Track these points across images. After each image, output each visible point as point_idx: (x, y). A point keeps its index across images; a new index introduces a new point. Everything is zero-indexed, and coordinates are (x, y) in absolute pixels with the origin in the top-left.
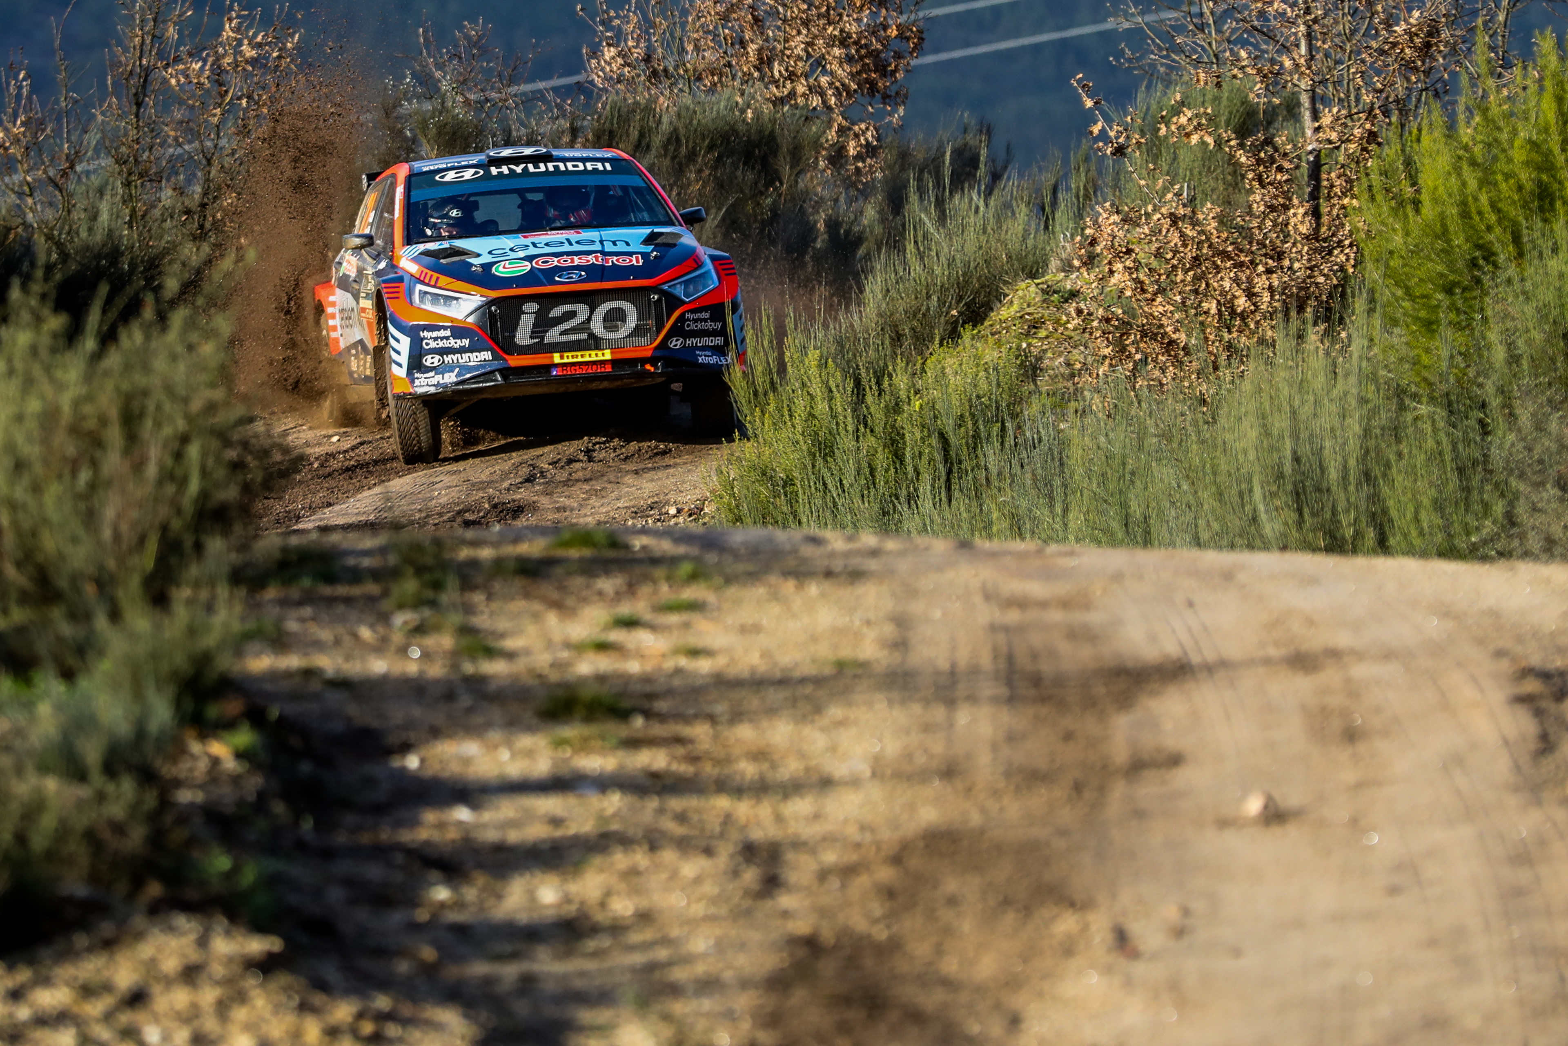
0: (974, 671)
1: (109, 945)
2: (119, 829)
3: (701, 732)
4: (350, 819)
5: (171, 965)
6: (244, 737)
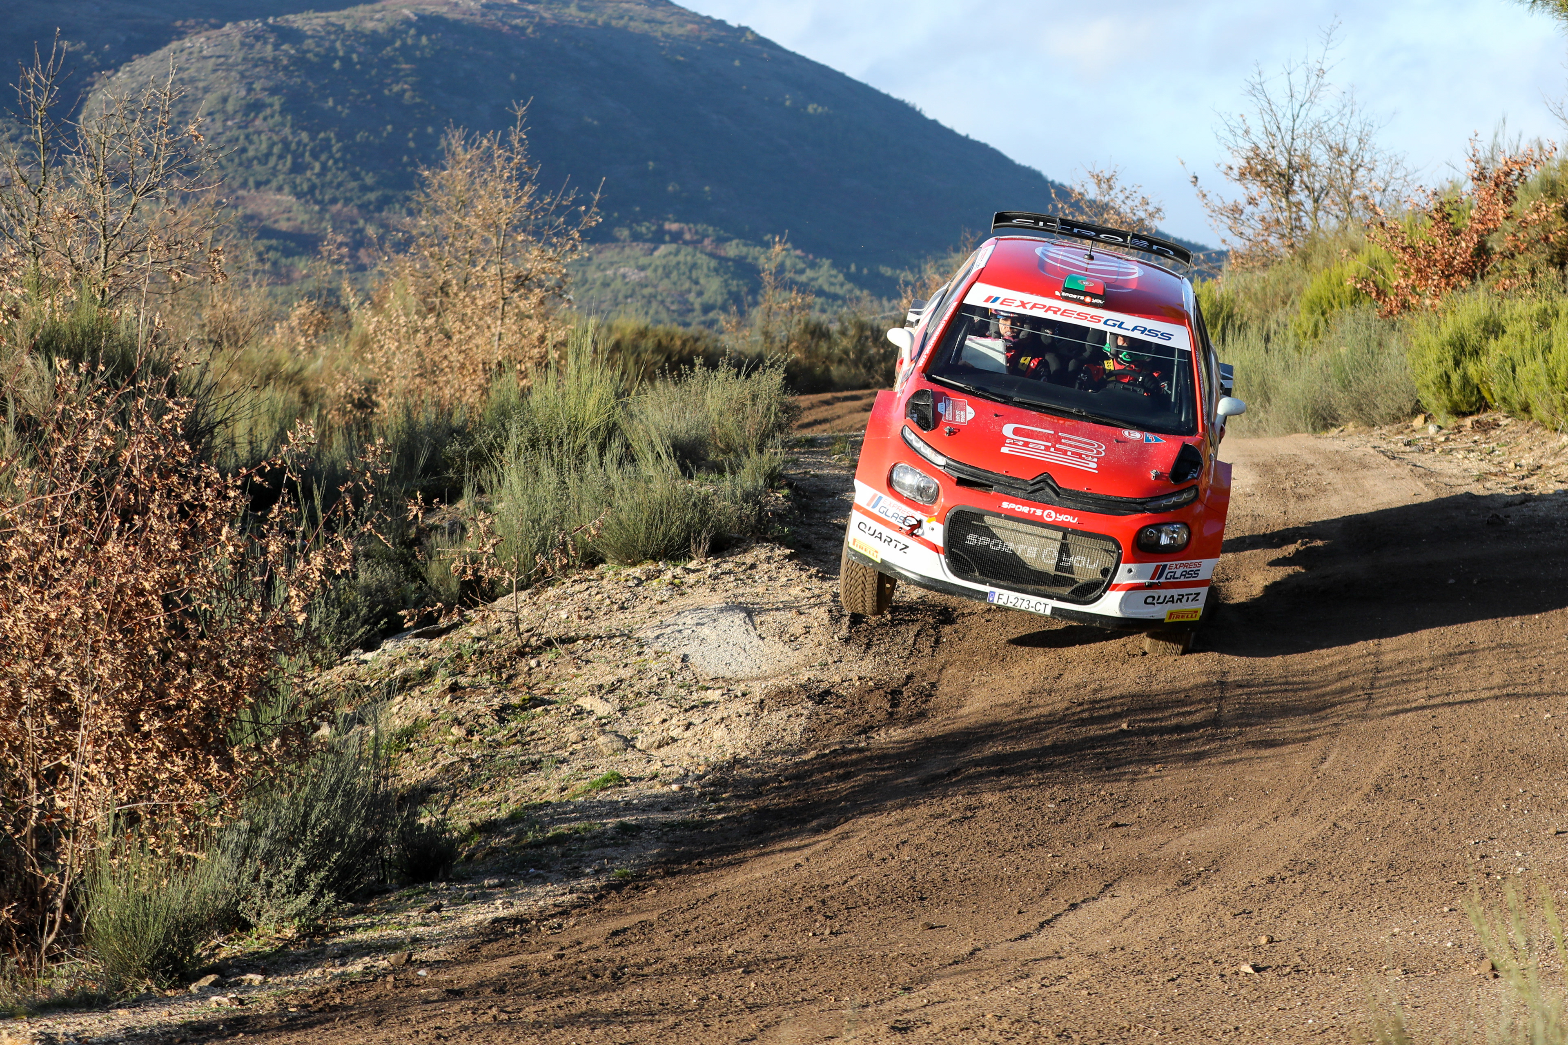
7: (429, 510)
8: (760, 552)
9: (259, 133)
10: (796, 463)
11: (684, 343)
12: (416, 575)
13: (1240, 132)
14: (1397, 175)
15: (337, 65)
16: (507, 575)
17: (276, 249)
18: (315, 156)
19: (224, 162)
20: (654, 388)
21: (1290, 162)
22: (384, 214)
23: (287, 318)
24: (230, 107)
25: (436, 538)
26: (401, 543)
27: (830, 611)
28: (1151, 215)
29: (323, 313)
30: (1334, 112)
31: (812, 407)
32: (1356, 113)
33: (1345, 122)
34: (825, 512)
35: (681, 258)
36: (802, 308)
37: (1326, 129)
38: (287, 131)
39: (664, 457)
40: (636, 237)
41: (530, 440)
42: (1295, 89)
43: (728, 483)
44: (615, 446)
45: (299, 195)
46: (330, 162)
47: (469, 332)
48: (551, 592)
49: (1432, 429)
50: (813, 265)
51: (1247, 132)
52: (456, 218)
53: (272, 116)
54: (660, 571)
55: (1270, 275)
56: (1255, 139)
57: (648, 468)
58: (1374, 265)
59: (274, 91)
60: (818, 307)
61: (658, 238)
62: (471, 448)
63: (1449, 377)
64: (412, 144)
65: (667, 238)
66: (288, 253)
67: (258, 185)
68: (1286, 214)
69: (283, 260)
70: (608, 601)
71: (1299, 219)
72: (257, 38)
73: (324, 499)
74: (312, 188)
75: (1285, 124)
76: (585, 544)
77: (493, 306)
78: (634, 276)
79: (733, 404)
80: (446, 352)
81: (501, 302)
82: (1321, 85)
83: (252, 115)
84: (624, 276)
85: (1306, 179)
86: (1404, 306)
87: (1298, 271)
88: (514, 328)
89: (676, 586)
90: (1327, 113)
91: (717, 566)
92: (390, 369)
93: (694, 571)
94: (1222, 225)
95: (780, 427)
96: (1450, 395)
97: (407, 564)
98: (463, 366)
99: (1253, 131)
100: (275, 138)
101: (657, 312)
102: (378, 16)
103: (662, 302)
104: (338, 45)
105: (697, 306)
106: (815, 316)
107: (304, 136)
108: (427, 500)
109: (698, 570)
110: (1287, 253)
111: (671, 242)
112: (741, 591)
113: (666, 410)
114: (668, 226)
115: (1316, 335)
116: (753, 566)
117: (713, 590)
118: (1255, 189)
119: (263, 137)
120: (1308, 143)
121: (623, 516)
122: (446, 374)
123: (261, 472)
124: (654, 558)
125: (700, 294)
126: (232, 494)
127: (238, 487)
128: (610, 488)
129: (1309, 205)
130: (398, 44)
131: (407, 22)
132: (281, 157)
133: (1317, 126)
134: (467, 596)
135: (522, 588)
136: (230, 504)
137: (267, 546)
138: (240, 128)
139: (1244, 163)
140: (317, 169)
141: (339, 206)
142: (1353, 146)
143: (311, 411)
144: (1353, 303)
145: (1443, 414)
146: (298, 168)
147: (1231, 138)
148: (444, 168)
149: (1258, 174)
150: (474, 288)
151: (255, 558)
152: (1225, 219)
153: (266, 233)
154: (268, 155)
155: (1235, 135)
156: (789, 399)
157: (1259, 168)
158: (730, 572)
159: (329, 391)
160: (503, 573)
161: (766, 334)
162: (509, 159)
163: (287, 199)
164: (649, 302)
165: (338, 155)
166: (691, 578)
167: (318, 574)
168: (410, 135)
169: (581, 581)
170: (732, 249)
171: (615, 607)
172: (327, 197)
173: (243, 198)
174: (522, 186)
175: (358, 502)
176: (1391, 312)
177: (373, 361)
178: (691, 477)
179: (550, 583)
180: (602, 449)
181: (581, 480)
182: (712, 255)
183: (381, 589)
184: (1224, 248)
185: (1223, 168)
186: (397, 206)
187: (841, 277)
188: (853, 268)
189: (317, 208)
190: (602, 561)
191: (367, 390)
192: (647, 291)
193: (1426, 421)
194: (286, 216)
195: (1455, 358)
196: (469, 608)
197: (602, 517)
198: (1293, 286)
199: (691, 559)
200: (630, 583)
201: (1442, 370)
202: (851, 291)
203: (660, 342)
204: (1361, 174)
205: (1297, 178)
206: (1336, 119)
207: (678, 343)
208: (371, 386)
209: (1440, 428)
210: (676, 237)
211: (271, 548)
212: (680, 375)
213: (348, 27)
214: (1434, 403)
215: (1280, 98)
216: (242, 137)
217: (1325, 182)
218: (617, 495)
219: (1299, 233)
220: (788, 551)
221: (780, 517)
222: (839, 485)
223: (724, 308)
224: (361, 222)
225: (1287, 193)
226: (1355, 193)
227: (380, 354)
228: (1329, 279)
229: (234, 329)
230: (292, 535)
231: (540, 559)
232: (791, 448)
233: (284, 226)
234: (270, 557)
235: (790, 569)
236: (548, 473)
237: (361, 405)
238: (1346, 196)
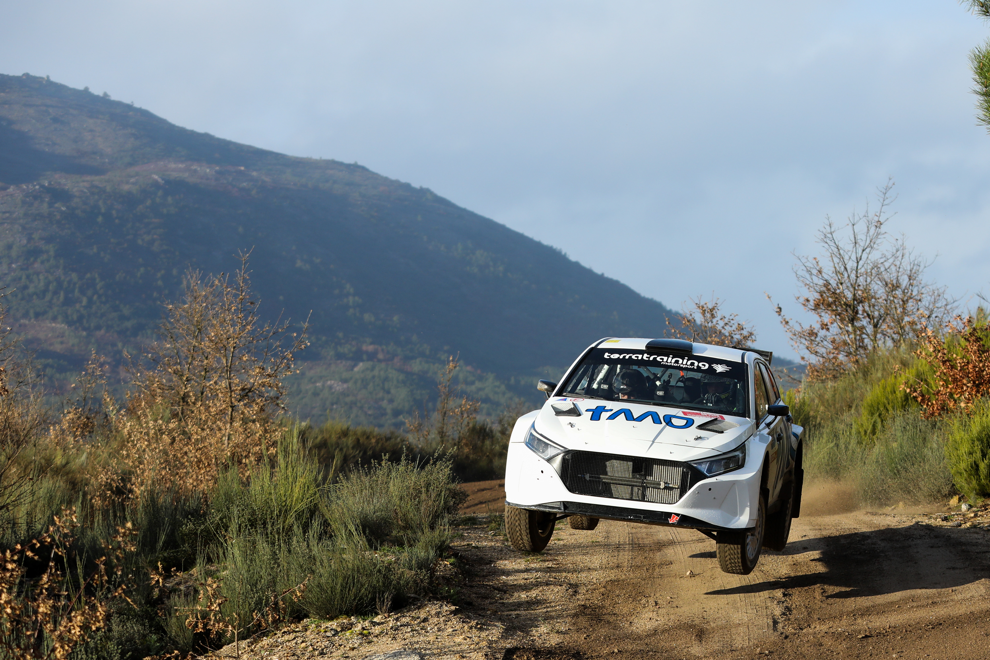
0: (625, 544)
1: (419, 608)
2: (422, 581)
3: (560, 558)
4: (477, 579)
5: (433, 612)
6: (452, 560)
7: (167, 576)
8: (432, 608)
9: (38, 274)
10: (462, 537)
11: (377, 442)
12: (160, 629)
13: (815, 272)
14: (939, 305)
15: (100, 219)
16: (230, 628)
17: (52, 367)
18: (83, 292)
19: (9, 297)
20: (348, 479)
21: (854, 295)
22: (138, 338)
23: (59, 422)
24: (14, 253)
25: (175, 599)
26: (146, 603)
27: (486, 655)
28: (746, 338)
29: (88, 418)
30: (889, 255)
31: (474, 493)
32: (906, 256)
33: (898, 263)
34: (484, 576)
35: (376, 372)
36: (469, 412)
37: (882, 269)
38: (59, 272)
39: (355, 533)
40: (340, 356)
41: (249, 520)
42: (858, 237)
43: (406, 554)
44: (316, 524)
45: (70, 323)
46: (95, 297)
47: (204, 434)
48: (266, 641)
49: (964, 507)
50: (481, 379)
51: (820, 272)
52: (194, 343)
53: (48, 261)
54: (352, 624)
55: (840, 384)
56: (826, 277)
57: (341, 542)
58: (920, 377)
59: (49, 240)
60: (484, 411)
61: (358, 357)
62: (202, 527)
63: (977, 466)
64: (160, 283)
65: (365, 357)
66: (61, 370)
67: (37, 315)
68: (852, 336)
69: (58, 376)
70: (310, 648)
71: (862, 340)
72: (35, 198)
73: (85, 567)
74: (80, 318)
75: (851, 265)
76: (292, 603)
77: (222, 412)
78: (339, 387)
79: (411, 491)
80: (186, 449)
81: (230, 409)
82: (878, 234)
83: (32, 259)
84: (331, 387)
85: (867, 308)
86: (943, 409)
87: (861, 381)
88: (241, 430)
89: (365, 635)
90: (884, 256)
91: (397, 619)
92: (141, 463)
93: (379, 624)
94: (802, 346)
95: (448, 509)
96: (979, 480)
97: (151, 619)
98: (199, 461)
99: (824, 270)
100: (51, 278)
101: (357, 416)
102: (132, 180)
103: (361, 408)
104: (101, 203)
105: (389, 411)
106: (480, 418)
107: (74, 276)
108: (167, 569)
109: (382, 623)
110: (853, 368)
111: (368, 360)
112: (416, 639)
113: (358, 496)
114: (364, 348)
115: (874, 432)
116: (425, 620)
117: (394, 638)
118: (827, 317)
119: (41, 277)
120: (869, 280)
121: (323, 580)
122: (186, 467)
123: (32, 548)
124: (348, 614)
125: (391, 401)
126: (10, 566)
127: (14, 561)
128: (312, 559)
129: (870, 329)
130: (149, 202)
131: (156, 184)
132: (55, 293)
133: (876, 266)
134: (199, 645)
135: (242, 637)
136: (8, 575)
137: (38, 607)
138: (22, 269)
139: (817, 296)
140: (85, 301)
141: (102, 332)
142: (904, 281)
143: (78, 498)
144: (903, 407)
145: (972, 495)
146: (68, 302)
147: (808, 276)
148: (185, 303)
149: (829, 305)
150: (208, 398)
151: (29, 616)
152: (803, 341)
153: (45, 354)
154: (45, 292)
155: (811, 274)
156: (457, 486)
157: (830, 300)
158: (407, 625)
159: (93, 480)
160: (227, 626)
161: (442, 434)
162: (236, 296)
163: (61, 326)
164: (351, 408)
165: (101, 292)
166: (377, 630)
167: (78, 629)
168: (159, 275)
169: (289, 633)
170: (416, 366)
171: (317, 653)
172: (92, 325)
173: (25, 325)
174: (246, 317)
175: (110, 571)
176: (932, 414)
177: (128, 456)
178: (376, 549)
179: (265, 634)
180: (306, 528)
181: (289, 551)
182: (400, 370)
183: (130, 639)
184: (803, 363)
185: (802, 300)
186: (149, 332)
187: (503, 387)
188: (512, 381)
189: (85, 333)
190: (307, 616)
191: (123, 480)
192: (348, 399)
193: (960, 500)
194: (59, 340)
195: (982, 451)
196: (200, 654)
197: (306, 582)
198: (857, 394)
199: (377, 614)
200: (328, 634)
201: (971, 460)
202: (511, 399)
203: (358, 440)
204: (910, 305)
205: (860, 308)
206: (891, 261)
207: (373, 441)
208: (126, 477)
209: (971, 506)
210: (372, 356)
211: (41, 610)
212: (370, 468)
213: (108, 189)
214: (966, 486)
215: (846, 245)
216: (24, 277)
217: (882, 311)
218: (318, 563)
219: (862, 351)
220: (453, 608)
221: (447, 580)
222: (495, 555)
223: (410, 413)
224: (120, 345)
225: (852, 320)
226: (906, 319)
227: (134, 451)
228: (885, 388)
229: (16, 431)
230: (57, 597)
231: (256, 616)
232: (458, 525)
233: (58, 348)
234: (40, 617)
235: (455, 621)
236: (263, 547)
237: (119, 492)
238: (899, 321)
